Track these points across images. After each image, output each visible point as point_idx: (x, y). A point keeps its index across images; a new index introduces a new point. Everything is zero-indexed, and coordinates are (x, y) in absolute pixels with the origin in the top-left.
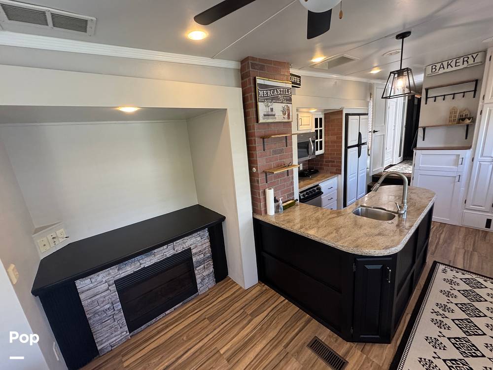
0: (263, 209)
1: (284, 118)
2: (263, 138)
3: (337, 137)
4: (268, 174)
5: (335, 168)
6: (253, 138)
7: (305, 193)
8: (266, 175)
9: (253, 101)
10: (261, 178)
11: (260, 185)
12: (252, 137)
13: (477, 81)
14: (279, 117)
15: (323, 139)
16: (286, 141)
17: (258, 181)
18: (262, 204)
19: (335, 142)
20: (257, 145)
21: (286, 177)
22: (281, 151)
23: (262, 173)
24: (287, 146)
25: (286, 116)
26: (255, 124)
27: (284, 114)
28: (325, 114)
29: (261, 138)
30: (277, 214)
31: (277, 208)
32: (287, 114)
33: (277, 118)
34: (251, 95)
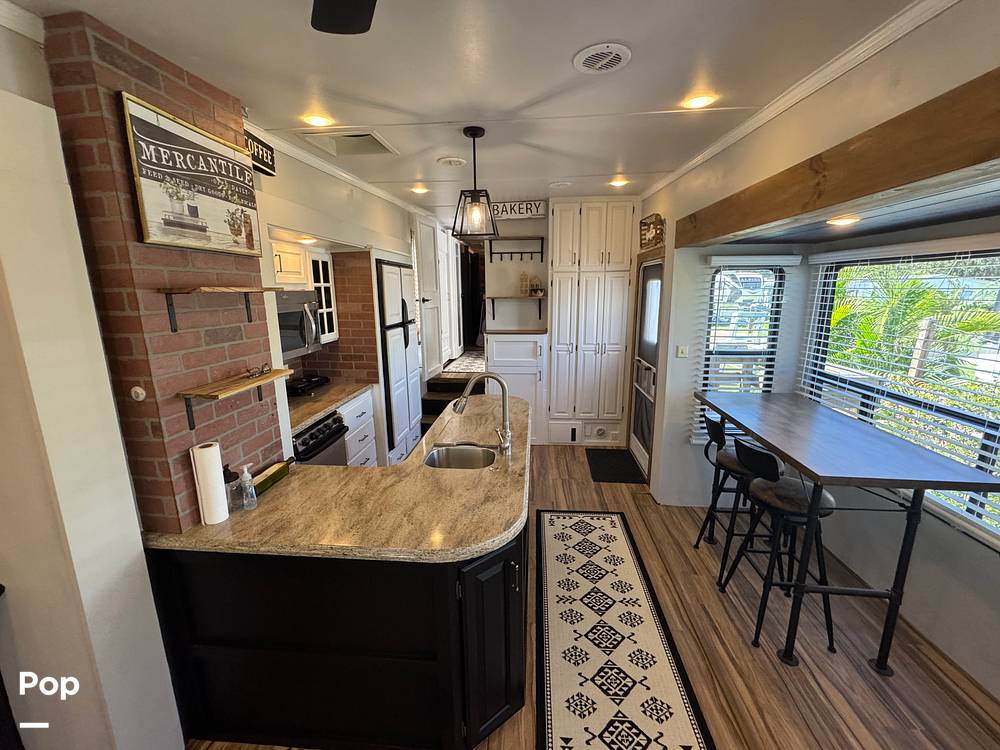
0: (184, 513)
1: (236, 242)
2: (169, 293)
3: (364, 306)
4: (193, 401)
5: (365, 371)
6: (125, 291)
7: (307, 436)
8: (189, 406)
9: (117, 167)
10: (171, 418)
11: (166, 440)
12: (119, 285)
13: (542, 239)
14: (220, 237)
15: (333, 309)
16: (248, 308)
17: (157, 429)
18: (181, 497)
19: (359, 316)
20: (142, 312)
21: (255, 403)
22: (236, 333)
23: (170, 402)
24: (250, 321)
25: (242, 238)
26: (132, 245)
27: (238, 233)
28: (334, 255)
29: (159, 290)
30: (237, 516)
31: (236, 496)
32: (244, 234)
33: (213, 239)
34: (104, 148)
